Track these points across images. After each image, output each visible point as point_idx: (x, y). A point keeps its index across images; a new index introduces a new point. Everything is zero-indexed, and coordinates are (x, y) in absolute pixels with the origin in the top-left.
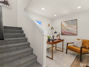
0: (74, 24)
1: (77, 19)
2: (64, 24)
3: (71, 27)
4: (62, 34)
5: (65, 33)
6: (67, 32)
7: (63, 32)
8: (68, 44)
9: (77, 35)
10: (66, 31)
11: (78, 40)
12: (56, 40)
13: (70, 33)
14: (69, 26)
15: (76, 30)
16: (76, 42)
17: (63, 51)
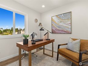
0: (68, 19)
1: (71, 12)
2: (55, 19)
3: (63, 22)
4: (53, 32)
5: (57, 30)
6: (58, 30)
7: (54, 29)
8: (59, 46)
9: (71, 33)
10: (58, 28)
11: (74, 40)
12: (42, 40)
13: (62, 31)
14: (61, 22)
15: (70, 27)
16: (71, 43)
17: (52, 57)
